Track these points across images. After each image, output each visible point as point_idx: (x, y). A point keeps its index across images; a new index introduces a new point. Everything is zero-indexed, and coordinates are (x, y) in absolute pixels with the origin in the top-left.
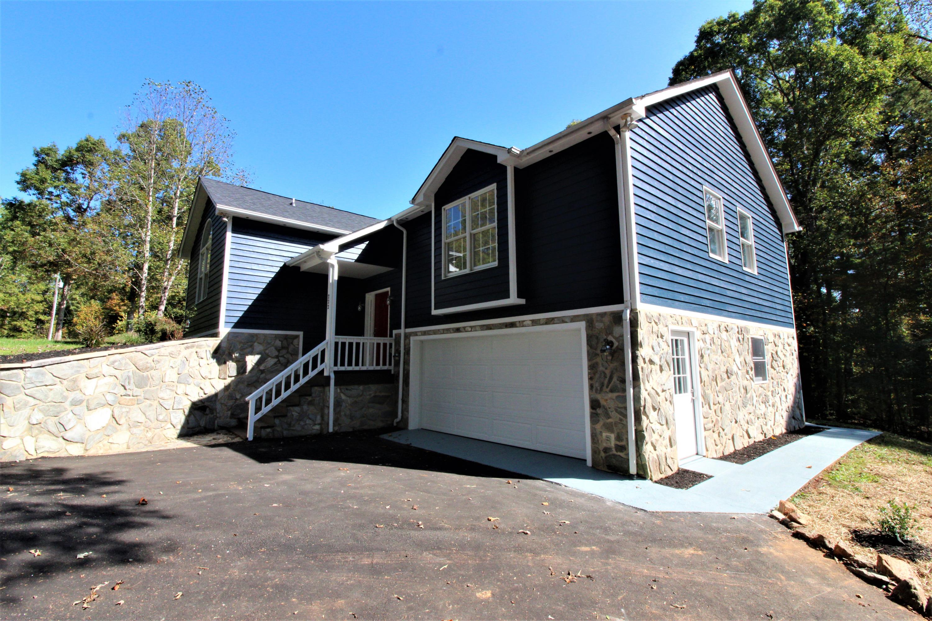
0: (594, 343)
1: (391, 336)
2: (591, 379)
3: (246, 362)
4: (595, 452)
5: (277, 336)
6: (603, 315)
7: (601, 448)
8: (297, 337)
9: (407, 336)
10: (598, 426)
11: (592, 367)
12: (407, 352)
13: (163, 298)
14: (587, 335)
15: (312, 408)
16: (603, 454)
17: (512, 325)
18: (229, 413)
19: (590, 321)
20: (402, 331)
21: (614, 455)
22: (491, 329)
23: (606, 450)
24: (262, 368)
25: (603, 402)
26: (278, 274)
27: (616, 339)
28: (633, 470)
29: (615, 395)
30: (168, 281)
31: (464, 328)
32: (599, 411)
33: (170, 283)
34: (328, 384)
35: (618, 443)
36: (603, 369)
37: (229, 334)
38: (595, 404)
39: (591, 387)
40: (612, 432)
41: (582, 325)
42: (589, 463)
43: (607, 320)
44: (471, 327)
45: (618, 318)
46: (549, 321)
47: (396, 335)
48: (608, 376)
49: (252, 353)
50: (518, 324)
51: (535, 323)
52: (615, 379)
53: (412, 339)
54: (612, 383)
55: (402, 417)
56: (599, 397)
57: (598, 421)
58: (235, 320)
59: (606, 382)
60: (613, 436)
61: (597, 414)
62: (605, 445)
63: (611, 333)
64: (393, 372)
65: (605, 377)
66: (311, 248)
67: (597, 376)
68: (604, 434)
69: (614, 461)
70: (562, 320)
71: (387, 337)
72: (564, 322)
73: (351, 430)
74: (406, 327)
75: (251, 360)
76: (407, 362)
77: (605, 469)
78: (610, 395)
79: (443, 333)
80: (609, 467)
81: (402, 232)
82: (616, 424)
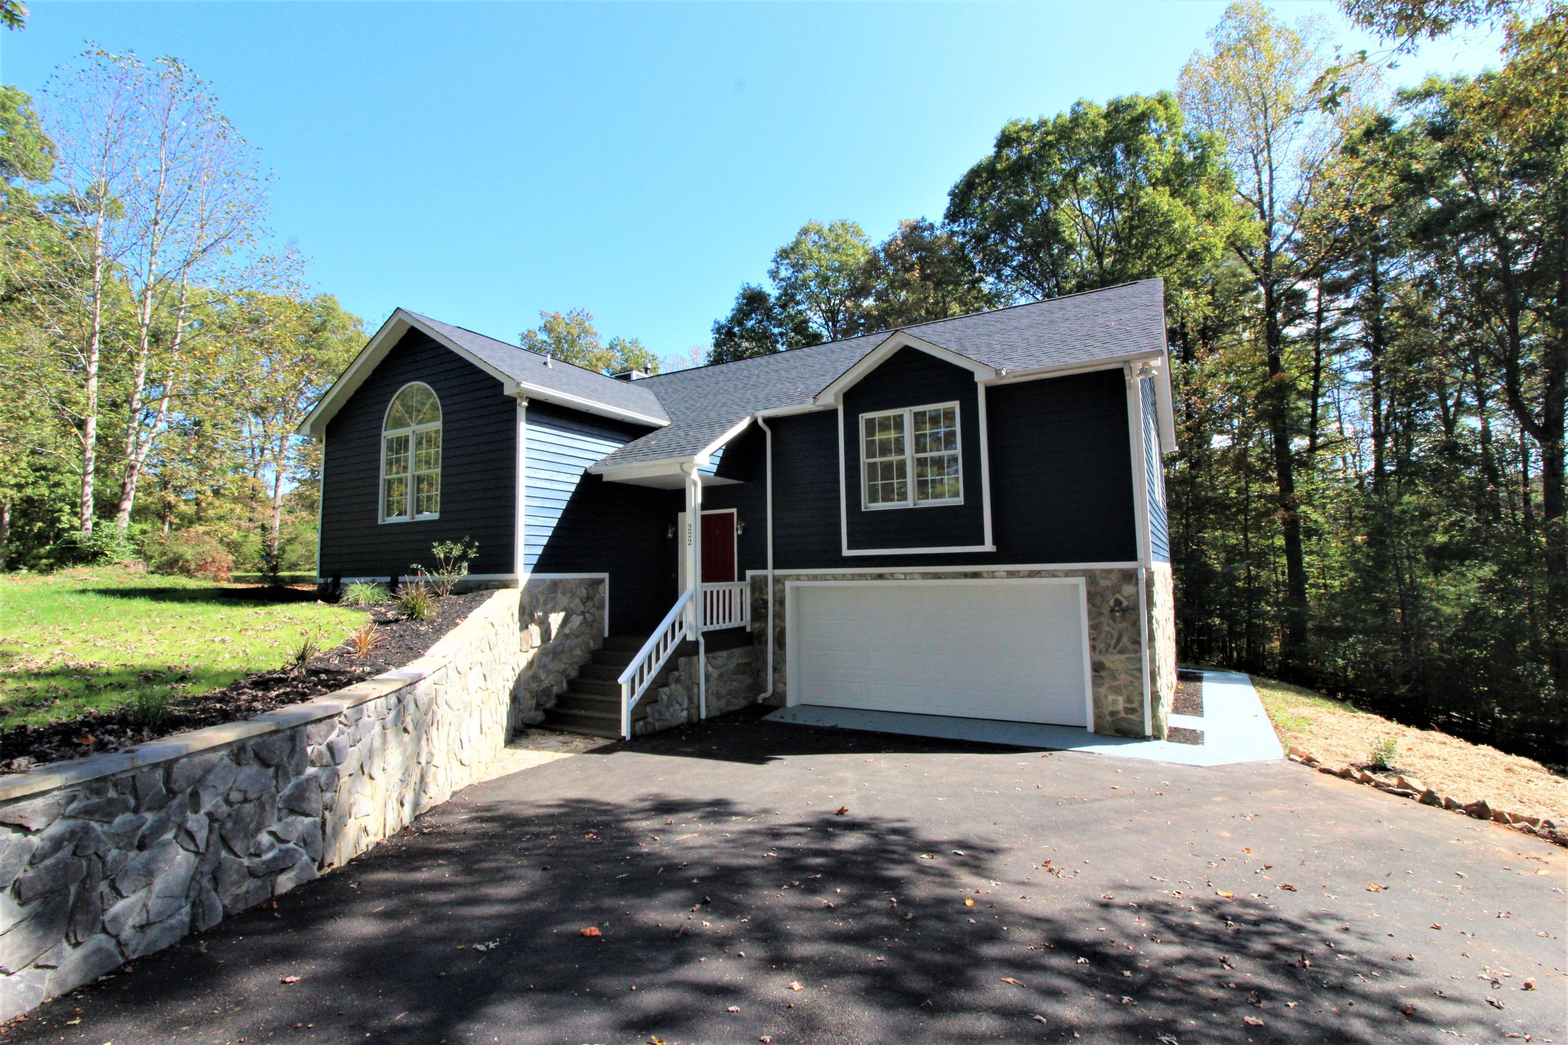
0: (1098, 601)
1: (742, 578)
2: (1093, 639)
3: (549, 624)
4: (1098, 717)
5: (582, 581)
6: (1110, 571)
7: (1106, 712)
8: (601, 581)
9: (777, 580)
10: (1103, 690)
11: (1095, 627)
12: (780, 602)
13: (128, 487)
14: (1089, 593)
15: (679, 686)
16: (1109, 718)
17: (976, 575)
18: (534, 702)
19: (1091, 578)
20: (770, 572)
21: (1124, 719)
22: (940, 578)
23: (1112, 714)
24: (567, 631)
25: (1108, 664)
26: (580, 486)
27: (1125, 597)
28: (1148, 731)
29: (1124, 656)
30: (137, 454)
31: (892, 574)
32: (1103, 674)
33: (141, 458)
34: (697, 653)
35: (1128, 706)
36: (1109, 629)
37: (530, 582)
38: (1097, 667)
39: (1093, 648)
40: (1121, 695)
41: (1081, 582)
42: (1091, 728)
43: (1114, 577)
44: (905, 574)
45: (1130, 577)
46: (1032, 574)
47: (753, 578)
48: (1116, 637)
49: (554, 610)
50: (985, 575)
51: (1011, 574)
52: (1125, 639)
53: (788, 584)
54: (1121, 644)
55: (774, 691)
56: (1103, 659)
57: (1101, 685)
58: (534, 560)
59: (1113, 642)
60: (1121, 700)
61: (1102, 677)
62: (1111, 708)
63: (1119, 591)
64: (748, 629)
65: (1112, 637)
66: (621, 446)
67: (1103, 636)
68: (1110, 698)
69: (1124, 725)
70: (1053, 574)
71: (732, 580)
72: (1054, 576)
73: (718, 714)
74: (775, 567)
75: (555, 620)
76: (780, 616)
77: (1112, 733)
78: (1117, 657)
79: (853, 579)
80: (1118, 731)
81: (764, 433)
82: (1125, 686)
